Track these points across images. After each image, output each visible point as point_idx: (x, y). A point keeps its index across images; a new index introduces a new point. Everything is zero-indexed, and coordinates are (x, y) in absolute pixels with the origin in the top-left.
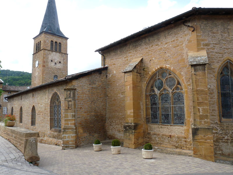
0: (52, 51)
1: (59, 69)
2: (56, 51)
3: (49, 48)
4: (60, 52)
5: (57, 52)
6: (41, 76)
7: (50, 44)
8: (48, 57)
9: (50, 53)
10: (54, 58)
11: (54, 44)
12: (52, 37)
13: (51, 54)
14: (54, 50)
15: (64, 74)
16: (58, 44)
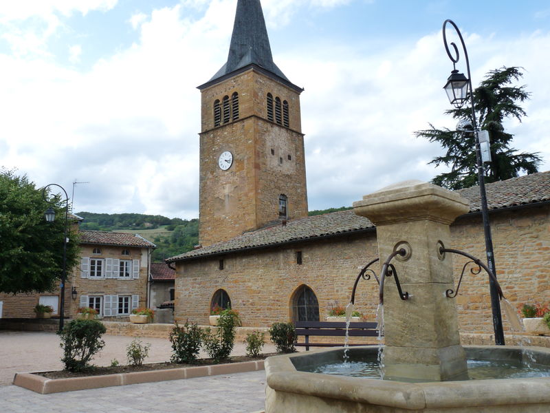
0: (272, 124)
1: (287, 175)
2: (279, 125)
3: (265, 115)
4: (287, 127)
5: (283, 127)
6: (252, 194)
7: (265, 103)
8: (265, 140)
9: (267, 128)
10: (276, 145)
11: (274, 103)
12: (268, 82)
13: (269, 131)
14: (275, 122)
15: (299, 191)
16: (282, 103)
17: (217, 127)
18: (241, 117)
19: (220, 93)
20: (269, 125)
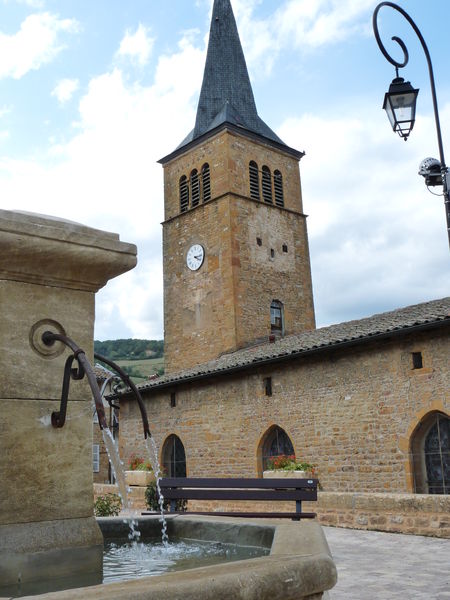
0: (258, 203)
1: (283, 274)
2: (268, 204)
3: (246, 191)
4: (280, 207)
5: (274, 207)
6: (229, 302)
7: (246, 175)
8: (247, 227)
9: (250, 209)
10: (265, 232)
11: (260, 175)
12: (251, 146)
13: (253, 214)
14: (262, 200)
15: (300, 294)
16: (273, 174)
17: (184, 212)
18: (213, 196)
19: (185, 166)
20: (252, 206)
